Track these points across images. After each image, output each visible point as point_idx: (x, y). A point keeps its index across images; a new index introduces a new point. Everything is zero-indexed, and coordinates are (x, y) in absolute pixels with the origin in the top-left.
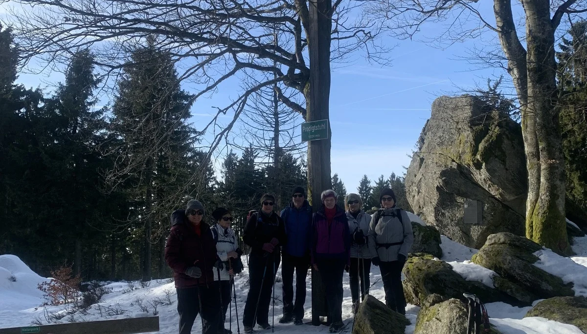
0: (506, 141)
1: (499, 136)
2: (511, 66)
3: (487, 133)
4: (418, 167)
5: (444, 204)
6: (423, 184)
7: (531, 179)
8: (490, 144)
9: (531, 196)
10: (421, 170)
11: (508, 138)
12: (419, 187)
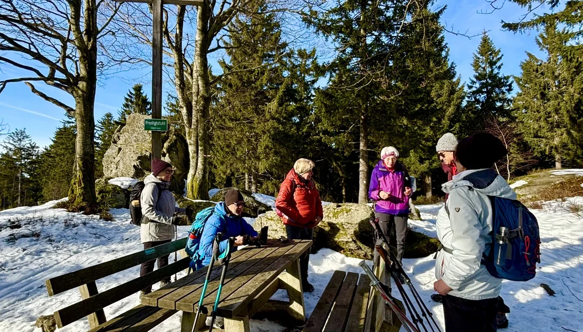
0: (178, 144)
1: (176, 141)
2: (183, 106)
3: (168, 138)
4: (117, 153)
5: (138, 175)
6: (121, 164)
7: (192, 163)
8: (171, 144)
9: (191, 171)
10: (119, 155)
11: (180, 142)
12: (117, 164)
